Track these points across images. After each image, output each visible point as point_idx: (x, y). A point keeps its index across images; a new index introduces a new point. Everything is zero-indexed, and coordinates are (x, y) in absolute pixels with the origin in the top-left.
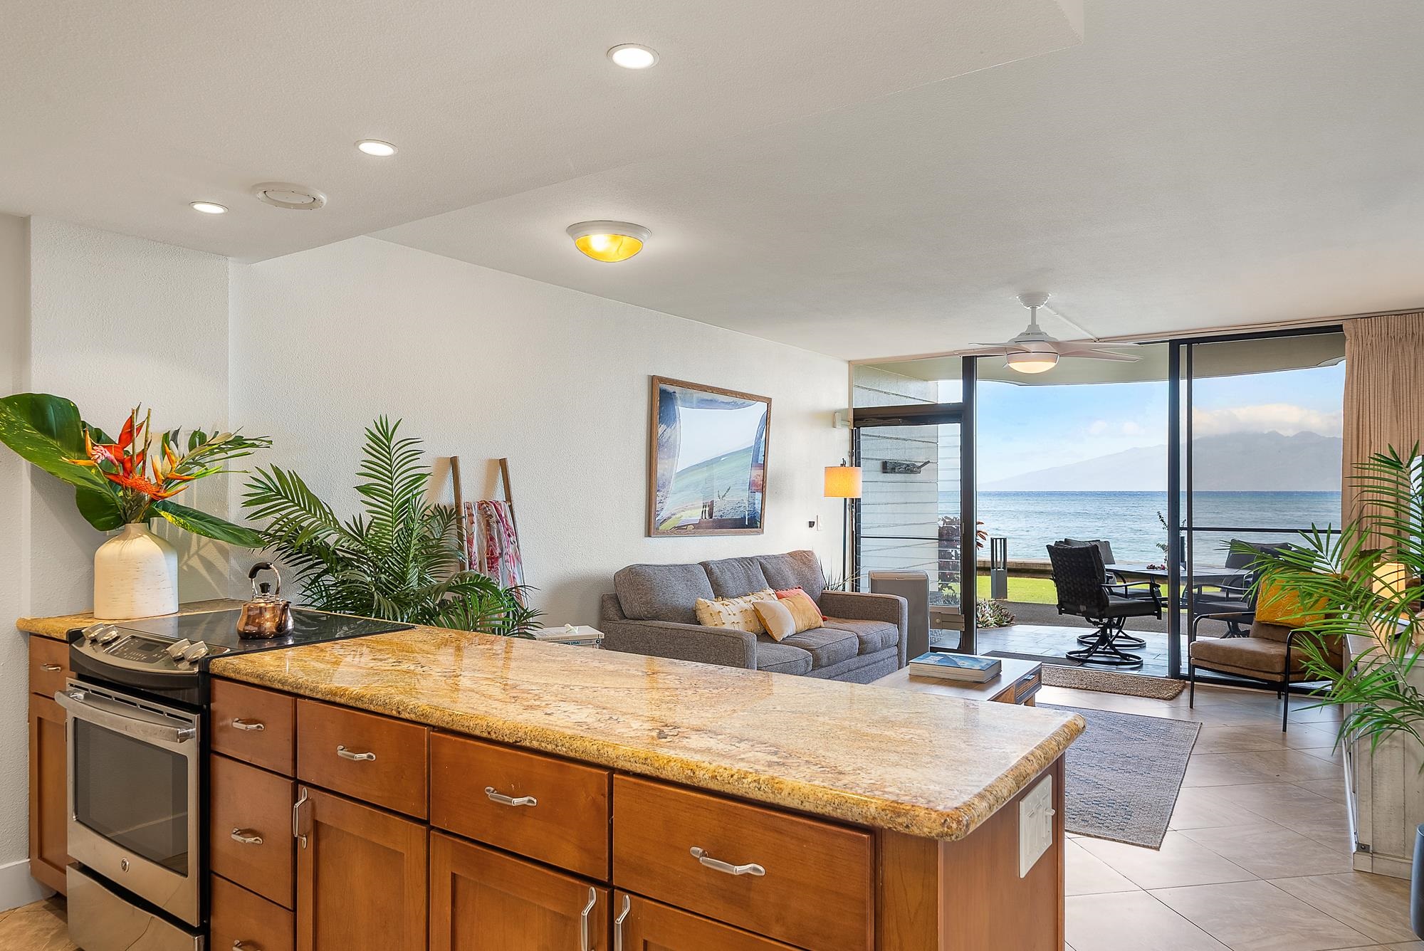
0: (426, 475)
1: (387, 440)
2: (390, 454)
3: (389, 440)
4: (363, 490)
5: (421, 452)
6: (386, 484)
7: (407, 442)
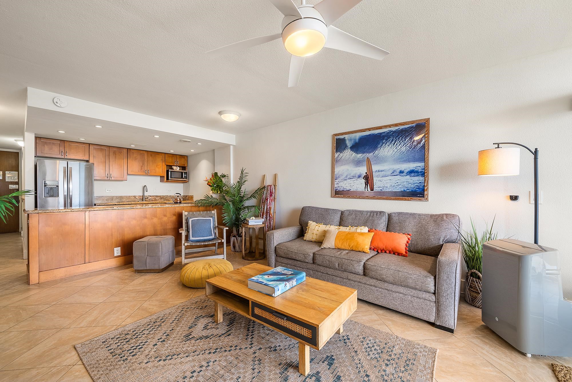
1: (243, 172)
2: (243, 175)
6: (241, 181)
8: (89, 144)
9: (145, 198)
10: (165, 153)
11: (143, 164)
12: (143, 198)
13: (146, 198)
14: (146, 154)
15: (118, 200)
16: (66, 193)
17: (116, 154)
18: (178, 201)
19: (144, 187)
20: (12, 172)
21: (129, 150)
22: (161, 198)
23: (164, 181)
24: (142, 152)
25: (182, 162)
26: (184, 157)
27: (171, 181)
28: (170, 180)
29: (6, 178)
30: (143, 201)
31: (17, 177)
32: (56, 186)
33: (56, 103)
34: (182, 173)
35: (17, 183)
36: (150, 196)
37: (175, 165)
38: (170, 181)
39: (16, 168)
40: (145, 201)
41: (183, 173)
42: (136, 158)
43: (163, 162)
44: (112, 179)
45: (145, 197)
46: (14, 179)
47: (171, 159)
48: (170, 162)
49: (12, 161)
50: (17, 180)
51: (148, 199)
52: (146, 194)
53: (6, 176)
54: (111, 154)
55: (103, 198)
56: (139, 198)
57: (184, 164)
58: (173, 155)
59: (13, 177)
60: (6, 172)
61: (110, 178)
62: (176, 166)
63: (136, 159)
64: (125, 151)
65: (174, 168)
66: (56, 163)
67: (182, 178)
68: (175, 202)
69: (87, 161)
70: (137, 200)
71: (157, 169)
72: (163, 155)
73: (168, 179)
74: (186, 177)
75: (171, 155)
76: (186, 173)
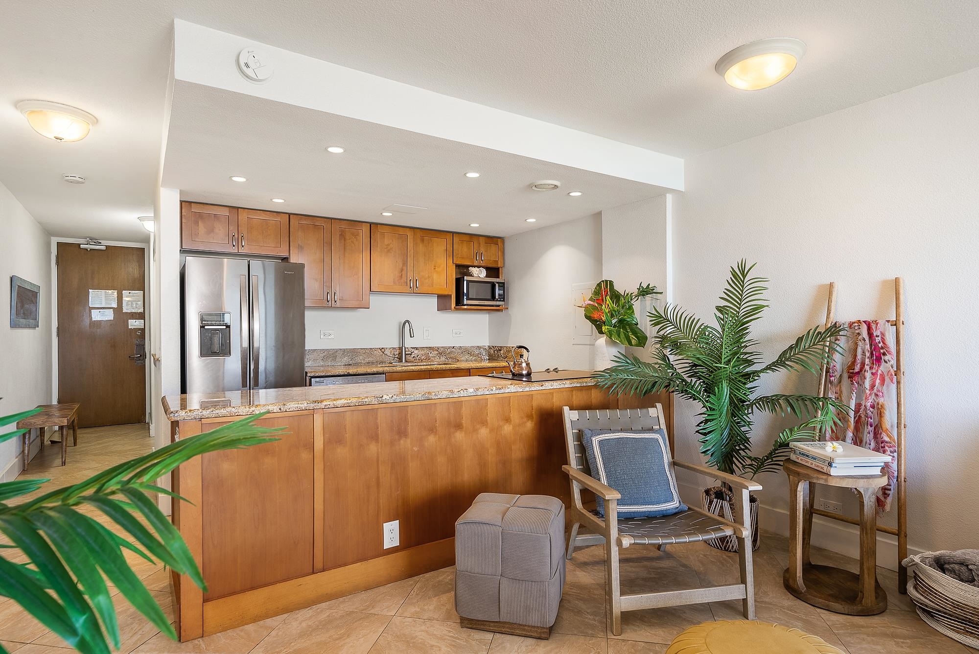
0: (764, 306)
1: (743, 276)
2: (743, 287)
3: (744, 277)
4: (719, 309)
5: (766, 289)
6: (735, 308)
7: (756, 280)
8: (289, 214)
9: (406, 355)
10: (453, 233)
11: (404, 264)
12: (400, 354)
13: (408, 354)
14: (409, 234)
15: (346, 360)
16: (245, 344)
17: (345, 240)
18: (522, 369)
19: (404, 324)
20: (133, 292)
21: (373, 226)
22: (440, 354)
23: (451, 309)
24: (401, 231)
25: (489, 255)
26: (495, 241)
27: (469, 307)
28: (465, 305)
29: (123, 305)
30: (402, 361)
31: (141, 303)
32: (224, 327)
33: (245, 68)
34: (493, 285)
35: (141, 316)
36: (417, 349)
37: (476, 263)
38: (466, 307)
39: (140, 284)
40: (406, 361)
41: (497, 285)
42: (389, 248)
43: (449, 256)
44: (338, 305)
45: (405, 351)
46: (136, 307)
47: (465, 249)
48: (464, 253)
49: (132, 269)
50: (141, 310)
51: (412, 356)
52: (409, 343)
53: (123, 301)
54: (336, 239)
55: (315, 353)
56: (392, 353)
57: (496, 262)
58: (472, 237)
59: (134, 303)
60: (124, 292)
61: (333, 302)
62: (479, 267)
63: (389, 251)
64: (365, 229)
65: (474, 271)
66: (220, 267)
67: (493, 298)
68: (513, 375)
69: (285, 259)
70: (387, 359)
71: (435, 276)
72: (449, 237)
73: (459, 302)
74: (503, 298)
75: (466, 238)
76: (502, 285)
